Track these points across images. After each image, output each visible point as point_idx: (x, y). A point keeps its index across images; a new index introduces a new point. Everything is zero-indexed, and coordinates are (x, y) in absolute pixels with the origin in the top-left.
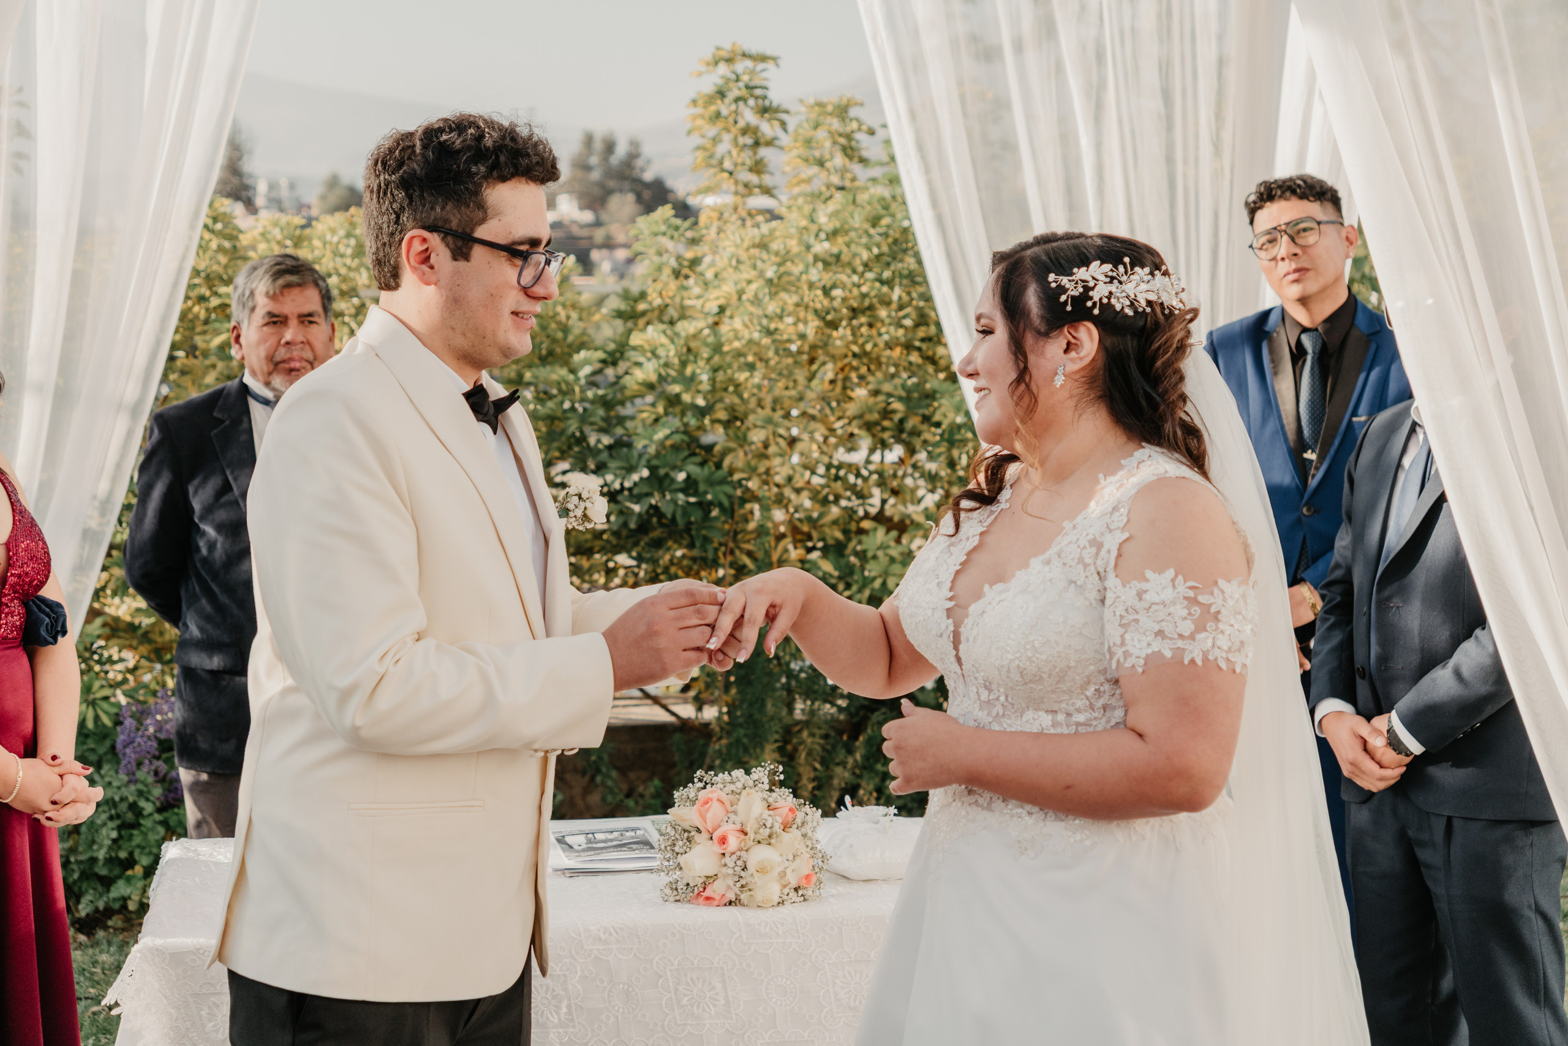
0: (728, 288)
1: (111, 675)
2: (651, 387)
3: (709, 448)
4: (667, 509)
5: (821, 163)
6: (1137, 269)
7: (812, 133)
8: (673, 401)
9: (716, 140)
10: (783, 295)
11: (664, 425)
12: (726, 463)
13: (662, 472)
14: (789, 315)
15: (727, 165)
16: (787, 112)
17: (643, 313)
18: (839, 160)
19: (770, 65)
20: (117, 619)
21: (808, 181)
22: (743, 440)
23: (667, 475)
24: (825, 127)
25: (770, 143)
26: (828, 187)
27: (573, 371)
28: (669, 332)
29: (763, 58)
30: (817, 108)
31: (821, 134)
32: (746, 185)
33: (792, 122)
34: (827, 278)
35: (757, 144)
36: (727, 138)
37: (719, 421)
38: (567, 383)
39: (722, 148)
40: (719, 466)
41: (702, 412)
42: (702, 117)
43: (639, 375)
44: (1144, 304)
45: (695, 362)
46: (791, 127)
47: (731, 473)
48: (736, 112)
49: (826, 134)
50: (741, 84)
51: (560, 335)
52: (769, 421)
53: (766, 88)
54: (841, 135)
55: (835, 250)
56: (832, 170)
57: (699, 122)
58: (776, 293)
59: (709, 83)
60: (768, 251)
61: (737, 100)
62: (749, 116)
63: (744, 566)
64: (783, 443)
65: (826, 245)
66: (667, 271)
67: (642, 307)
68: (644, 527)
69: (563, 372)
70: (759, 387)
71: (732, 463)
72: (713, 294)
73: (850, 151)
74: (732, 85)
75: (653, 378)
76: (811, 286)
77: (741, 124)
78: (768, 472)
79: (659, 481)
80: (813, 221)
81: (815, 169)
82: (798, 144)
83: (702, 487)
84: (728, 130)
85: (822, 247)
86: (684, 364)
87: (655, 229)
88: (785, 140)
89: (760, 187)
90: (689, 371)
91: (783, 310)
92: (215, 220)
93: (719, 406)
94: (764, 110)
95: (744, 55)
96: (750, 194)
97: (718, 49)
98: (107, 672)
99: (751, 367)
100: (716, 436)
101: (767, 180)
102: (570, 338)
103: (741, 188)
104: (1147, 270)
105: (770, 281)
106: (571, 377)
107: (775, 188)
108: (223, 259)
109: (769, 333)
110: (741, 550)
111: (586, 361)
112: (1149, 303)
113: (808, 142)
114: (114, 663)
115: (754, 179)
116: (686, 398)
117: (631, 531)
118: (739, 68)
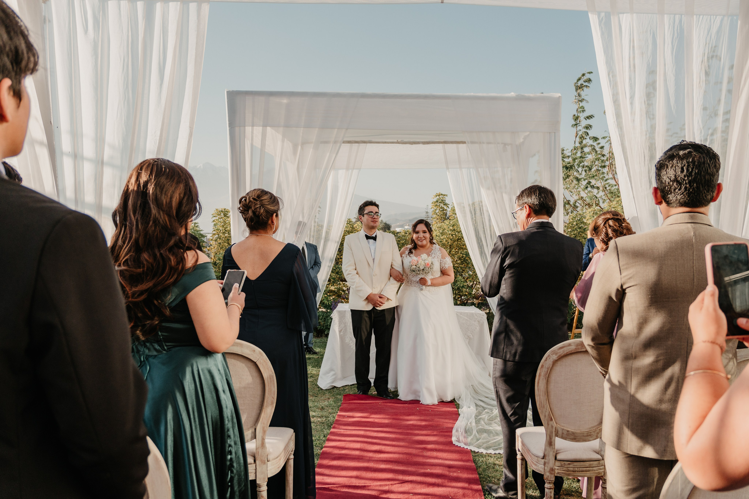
9: (435, 210)
15: (438, 214)
16: (449, 205)
19: (446, 196)
20: (331, 290)
25: (446, 210)
29: (444, 195)
33: (450, 207)
35: (443, 210)
39: (437, 211)
42: (433, 205)
48: (440, 205)
53: (445, 201)
57: (433, 206)
59: (435, 200)
61: (440, 202)
62: (442, 205)
77: (441, 207)
84: (438, 208)
88: (448, 210)
92: (350, 222)
94: (445, 204)
95: (442, 194)
108: (351, 229)
118: (441, 197)
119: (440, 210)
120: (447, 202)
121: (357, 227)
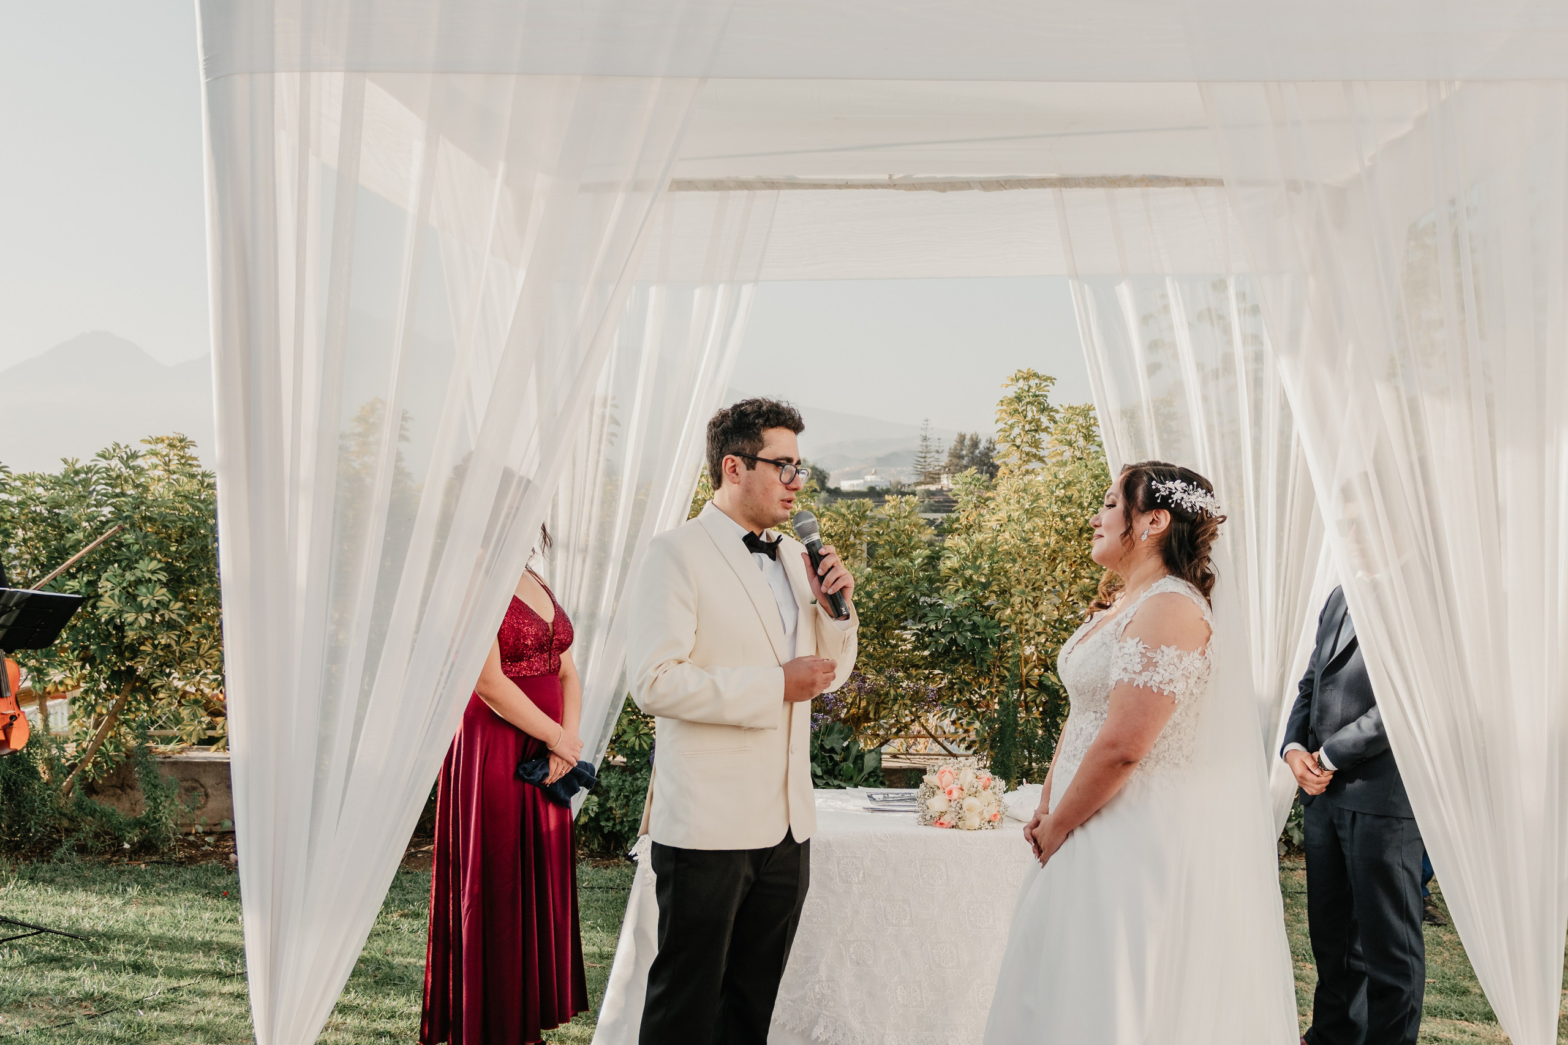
0: (1002, 515)
2: (956, 571)
3: (988, 608)
4: (961, 641)
5: (1070, 444)
6: (1199, 489)
7: (1068, 425)
8: (968, 581)
10: (1036, 519)
11: (961, 594)
12: (997, 616)
13: (958, 620)
14: (1037, 531)
16: (1057, 412)
17: (957, 529)
18: (1081, 442)
19: (1049, 383)
21: (1062, 454)
22: (1007, 604)
23: (961, 621)
24: (1076, 423)
25: (1044, 430)
26: (1073, 457)
27: (912, 561)
28: (968, 540)
29: (1045, 379)
30: (1072, 410)
31: (1073, 427)
32: (1027, 455)
34: (1064, 511)
35: (1037, 430)
36: (1019, 425)
37: (995, 592)
38: (908, 567)
40: (992, 618)
41: (985, 586)
42: (1006, 412)
43: (949, 563)
44: (1198, 508)
45: (982, 558)
46: (1058, 421)
47: (1000, 621)
48: (1026, 410)
49: (1075, 426)
50: (1030, 394)
51: (907, 541)
52: (1023, 592)
53: (1046, 397)
54: (1083, 427)
55: (1069, 493)
58: (1031, 518)
59: (1011, 393)
60: (1026, 493)
61: (1028, 403)
62: (1034, 413)
63: (1006, 677)
64: (1031, 606)
65: (1063, 491)
66: (971, 505)
67: (956, 526)
68: (947, 650)
69: (907, 561)
70: (1018, 572)
71: (1000, 616)
72: (996, 517)
73: (1088, 437)
74: (1024, 393)
75: (957, 566)
76: (1054, 515)
77: (1029, 417)
78: (1021, 623)
79: (956, 624)
80: (1056, 477)
81: (1066, 447)
82: (1059, 432)
83: (982, 630)
84: (1019, 420)
85: (1060, 493)
86: (976, 558)
87: (966, 480)
88: (1054, 428)
89: (1035, 455)
90: (978, 563)
91: (1034, 528)
93: (994, 583)
94: (1044, 410)
95: (1035, 376)
96: (1029, 460)
97: (1018, 371)
98: (648, 723)
99: (1014, 561)
100: (992, 601)
101: (1041, 452)
102: (913, 543)
103: (1023, 457)
104: (1204, 491)
105: (1027, 510)
106: (910, 564)
109: (1025, 540)
110: (1003, 666)
111: (920, 555)
112: (1201, 508)
113: (1065, 431)
115: (1033, 451)
116: (975, 577)
117: (940, 653)
118: (1031, 383)
120: (1051, 401)
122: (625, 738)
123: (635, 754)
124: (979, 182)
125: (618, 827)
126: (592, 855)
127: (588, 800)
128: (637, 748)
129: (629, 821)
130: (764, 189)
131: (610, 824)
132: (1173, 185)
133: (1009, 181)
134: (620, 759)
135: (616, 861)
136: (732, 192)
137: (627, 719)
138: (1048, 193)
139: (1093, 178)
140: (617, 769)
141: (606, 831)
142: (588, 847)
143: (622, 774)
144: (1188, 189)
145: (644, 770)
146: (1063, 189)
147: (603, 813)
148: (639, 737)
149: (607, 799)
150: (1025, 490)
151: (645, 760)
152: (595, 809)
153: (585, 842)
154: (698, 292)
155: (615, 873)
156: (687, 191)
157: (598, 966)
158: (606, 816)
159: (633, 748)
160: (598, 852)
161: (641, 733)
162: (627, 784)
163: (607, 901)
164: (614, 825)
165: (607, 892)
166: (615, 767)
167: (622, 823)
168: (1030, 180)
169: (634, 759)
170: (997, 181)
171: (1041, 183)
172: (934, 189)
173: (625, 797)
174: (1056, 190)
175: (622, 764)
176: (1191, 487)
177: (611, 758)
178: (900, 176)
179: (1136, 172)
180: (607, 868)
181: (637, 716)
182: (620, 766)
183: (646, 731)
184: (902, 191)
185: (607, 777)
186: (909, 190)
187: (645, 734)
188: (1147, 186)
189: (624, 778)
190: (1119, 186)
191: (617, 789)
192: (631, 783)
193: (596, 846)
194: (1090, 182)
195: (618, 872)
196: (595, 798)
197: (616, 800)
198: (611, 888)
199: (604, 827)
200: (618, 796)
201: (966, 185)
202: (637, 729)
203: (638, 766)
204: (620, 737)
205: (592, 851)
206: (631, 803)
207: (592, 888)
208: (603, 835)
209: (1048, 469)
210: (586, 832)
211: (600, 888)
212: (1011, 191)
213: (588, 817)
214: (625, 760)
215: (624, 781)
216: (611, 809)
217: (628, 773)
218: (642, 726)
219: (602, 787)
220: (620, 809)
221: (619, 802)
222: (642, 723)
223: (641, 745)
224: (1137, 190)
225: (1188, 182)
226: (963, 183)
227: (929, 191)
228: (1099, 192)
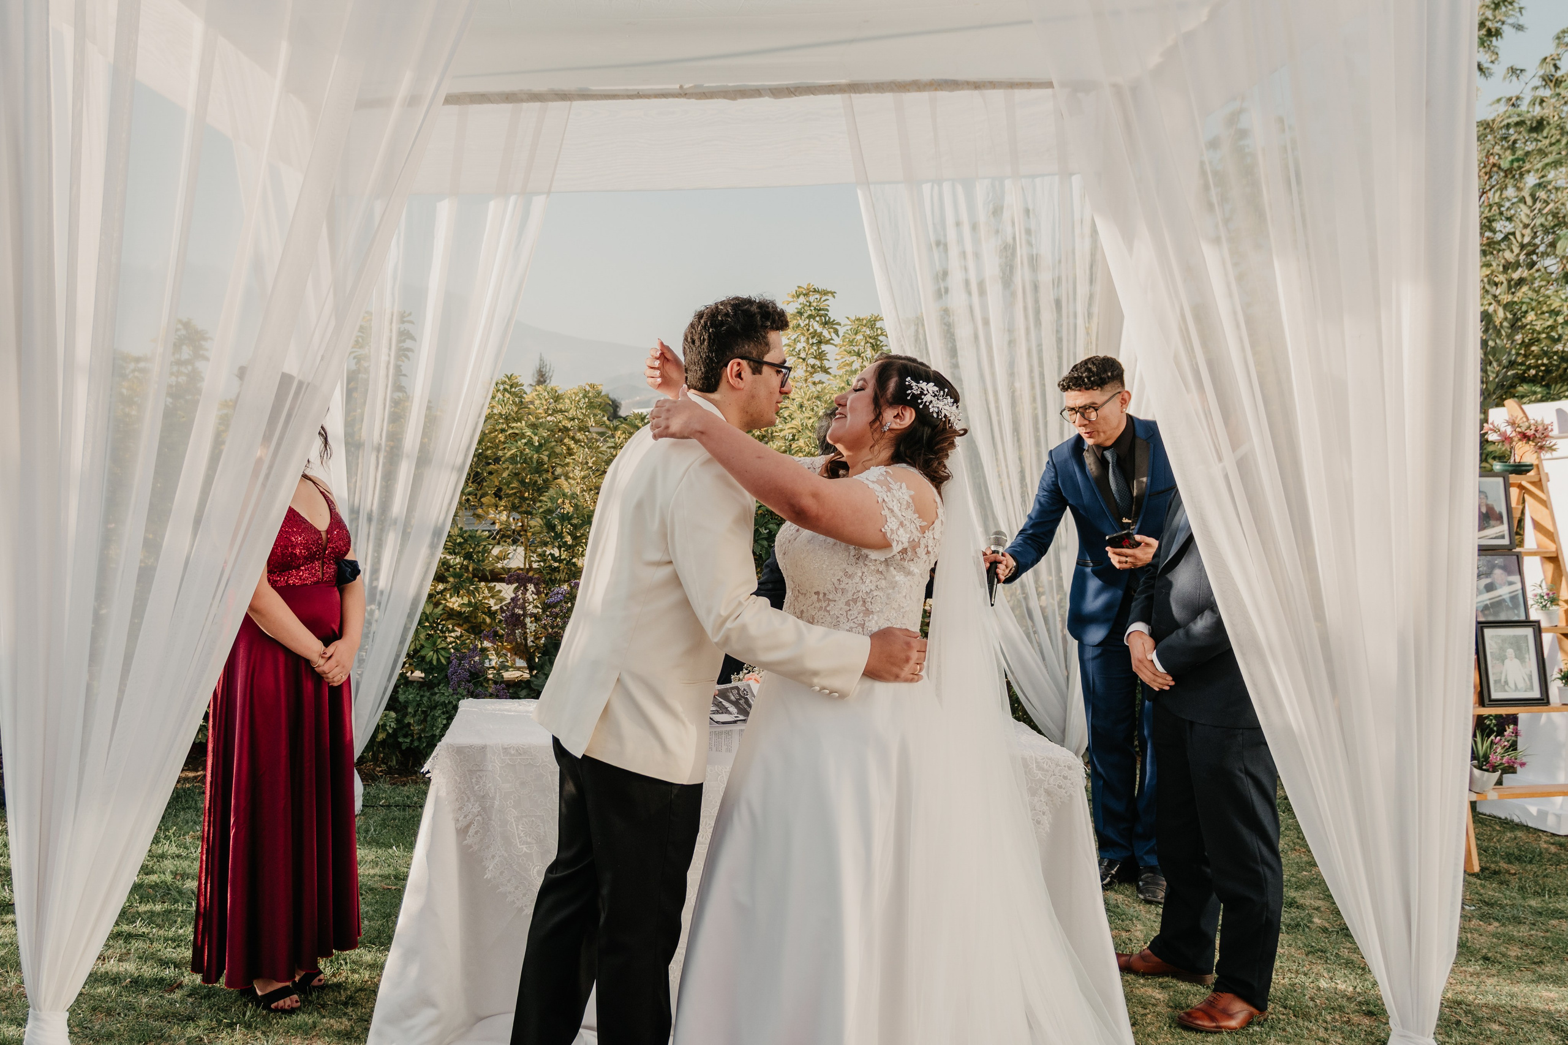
1: (448, 640)
5: (858, 354)
6: (948, 397)
7: (854, 337)
9: (796, 341)
15: (803, 355)
16: (839, 324)
18: (869, 352)
19: (830, 297)
20: (452, 609)
21: (850, 365)
24: (861, 334)
25: (828, 342)
29: (826, 293)
30: (856, 322)
31: (859, 337)
32: (813, 367)
33: (841, 332)
36: (803, 339)
39: (799, 346)
46: (841, 333)
48: (808, 325)
49: (862, 337)
50: (812, 308)
53: (828, 310)
54: (870, 337)
56: (865, 358)
61: (810, 317)
62: (816, 326)
72: (789, 425)
74: (806, 308)
77: (811, 330)
81: (855, 358)
82: (845, 344)
84: (803, 334)
88: (837, 340)
89: (821, 367)
94: (826, 323)
95: (815, 291)
96: (815, 372)
97: (799, 287)
98: (446, 638)
101: (826, 364)
103: (809, 369)
107: (829, 368)
112: (946, 416)
113: (851, 342)
114: (450, 632)
115: (818, 363)
118: (812, 299)
119: (811, 342)
120: (832, 315)
121: (537, 402)
122: (423, 653)
123: (433, 669)
124: (770, 89)
125: (416, 744)
126: (390, 772)
127: (386, 716)
128: (435, 663)
129: (426, 737)
130: (556, 101)
131: (408, 740)
132: (962, 89)
133: (799, 87)
134: (418, 674)
135: (414, 778)
136: (525, 105)
137: (425, 634)
138: (837, 99)
139: (883, 84)
140: (415, 684)
141: (404, 748)
142: (386, 764)
143: (420, 690)
144: (976, 93)
145: (442, 685)
146: (853, 95)
147: (401, 729)
148: (437, 651)
149: (405, 715)
150: (818, 398)
151: (443, 674)
152: (393, 725)
153: (383, 759)
154: (492, 204)
155: (412, 790)
156: (480, 104)
157: (394, 888)
158: (404, 732)
159: (431, 662)
160: (396, 769)
161: (439, 647)
162: (425, 699)
163: (404, 819)
164: (412, 741)
165: (404, 810)
166: (412, 682)
167: (420, 739)
168: (820, 86)
169: (431, 673)
170: (787, 88)
171: (831, 89)
172: (725, 97)
173: (423, 712)
174: (846, 96)
175: (421, 680)
176: (942, 393)
177: (409, 674)
178: (691, 85)
179: (925, 76)
180: (405, 785)
181: (435, 631)
182: (418, 682)
183: (444, 645)
184: (693, 101)
185: (405, 692)
186: (700, 99)
187: (443, 649)
188: (936, 90)
189: (422, 693)
190: (909, 91)
191: (415, 704)
192: (429, 698)
193: (395, 762)
194: (879, 87)
195: (416, 789)
196: (393, 714)
197: (414, 716)
198: (409, 806)
199: (401, 743)
200: (417, 711)
201: (756, 92)
202: (435, 643)
203: (436, 681)
204: (419, 651)
205: (390, 768)
206: (429, 718)
207: (389, 806)
208: (401, 752)
209: (841, 377)
210: (384, 749)
211: (396, 806)
212: (801, 98)
213: (386, 733)
214: (423, 675)
215: (422, 696)
216: (409, 724)
217: (425, 688)
218: (439, 640)
219: (400, 703)
220: (418, 725)
221: (417, 717)
222: (440, 637)
223: (438, 659)
224: (925, 95)
225: (977, 86)
226: (753, 90)
227: (720, 100)
228: (888, 98)
